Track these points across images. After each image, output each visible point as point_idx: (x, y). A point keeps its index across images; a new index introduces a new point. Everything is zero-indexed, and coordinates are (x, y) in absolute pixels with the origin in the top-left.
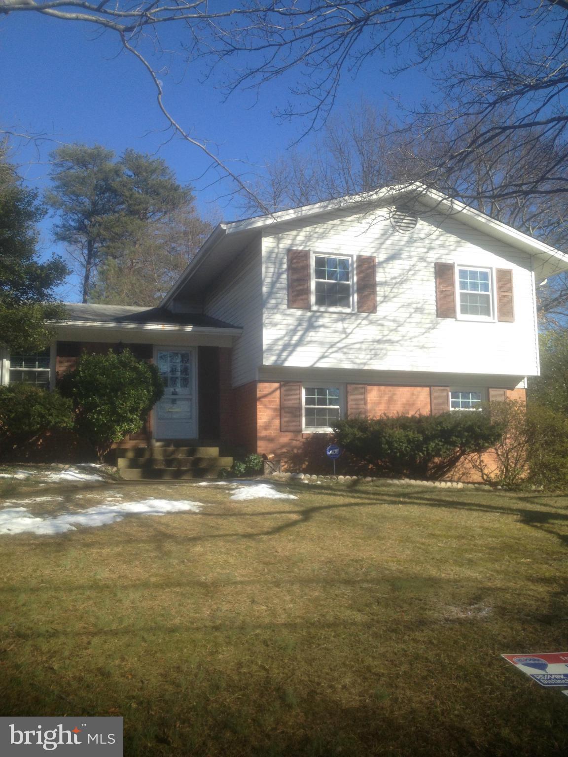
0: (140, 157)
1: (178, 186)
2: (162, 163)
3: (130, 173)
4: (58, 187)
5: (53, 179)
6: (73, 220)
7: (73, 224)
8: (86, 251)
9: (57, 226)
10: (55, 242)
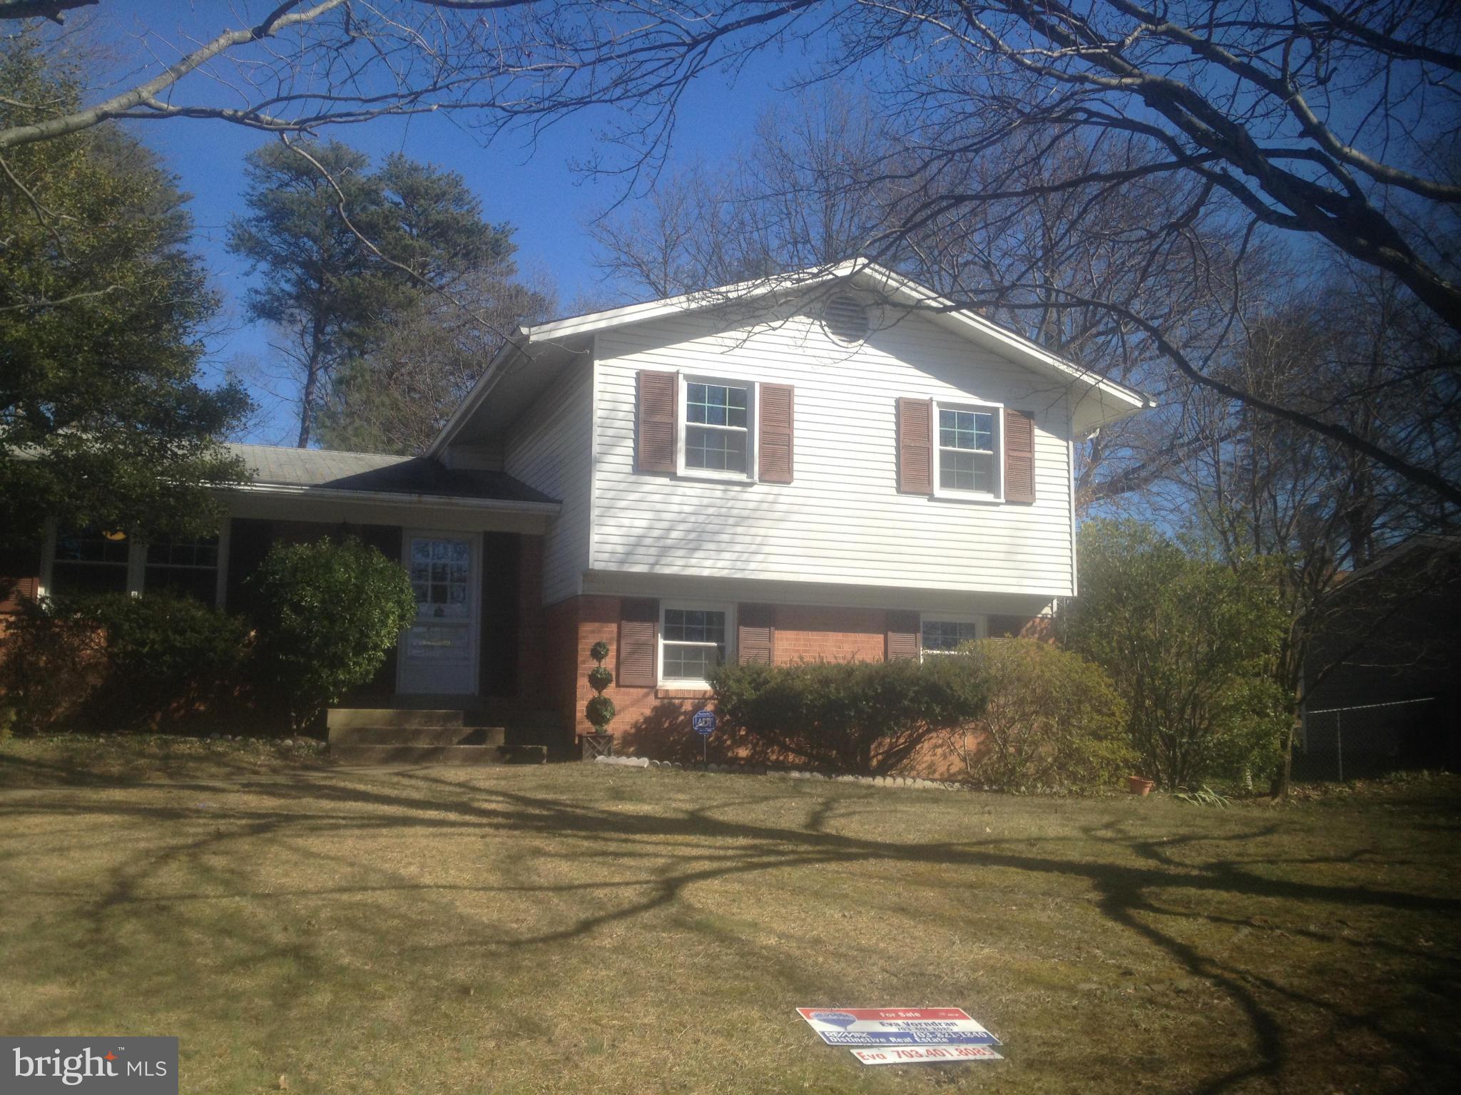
0: (416, 169)
1: (486, 227)
2: (457, 184)
3: (398, 199)
4: (259, 220)
5: (252, 204)
6: (288, 281)
7: (288, 287)
8: (309, 340)
9: (257, 292)
10: (251, 320)
